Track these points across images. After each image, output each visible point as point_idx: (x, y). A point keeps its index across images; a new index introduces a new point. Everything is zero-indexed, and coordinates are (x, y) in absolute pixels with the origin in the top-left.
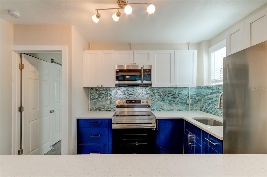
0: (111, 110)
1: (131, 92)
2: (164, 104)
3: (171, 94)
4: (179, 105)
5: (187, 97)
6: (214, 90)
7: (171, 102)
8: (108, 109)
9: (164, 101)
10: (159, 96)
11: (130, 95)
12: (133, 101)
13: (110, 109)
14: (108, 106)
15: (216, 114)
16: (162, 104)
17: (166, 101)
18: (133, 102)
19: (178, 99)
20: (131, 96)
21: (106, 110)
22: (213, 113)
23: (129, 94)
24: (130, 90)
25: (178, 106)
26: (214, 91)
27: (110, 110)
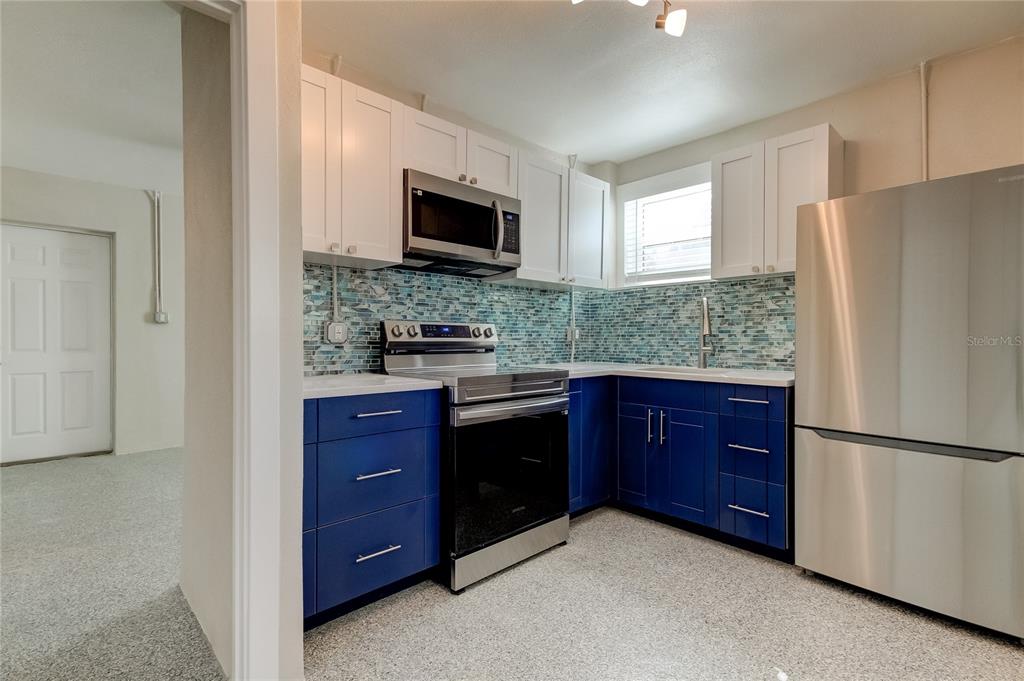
0: (341, 372)
1: (420, 292)
2: (516, 343)
3: (532, 311)
4: (550, 346)
5: (566, 320)
6: (649, 298)
7: (534, 335)
8: (330, 368)
9: (516, 331)
10: (503, 313)
11: (417, 304)
12: (447, 329)
13: (337, 367)
14: (328, 352)
15: (655, 360)
16: (512, 343)
17: (522, 334)
18: (447, 333)
19: (548, 326)
20: (420, 308)
21: (322, 373)
22: (644, 359)
23: (416, 301)
24: (419, 287)
25: (548, 349)
26: (647, 302)
27: (336, 372)
